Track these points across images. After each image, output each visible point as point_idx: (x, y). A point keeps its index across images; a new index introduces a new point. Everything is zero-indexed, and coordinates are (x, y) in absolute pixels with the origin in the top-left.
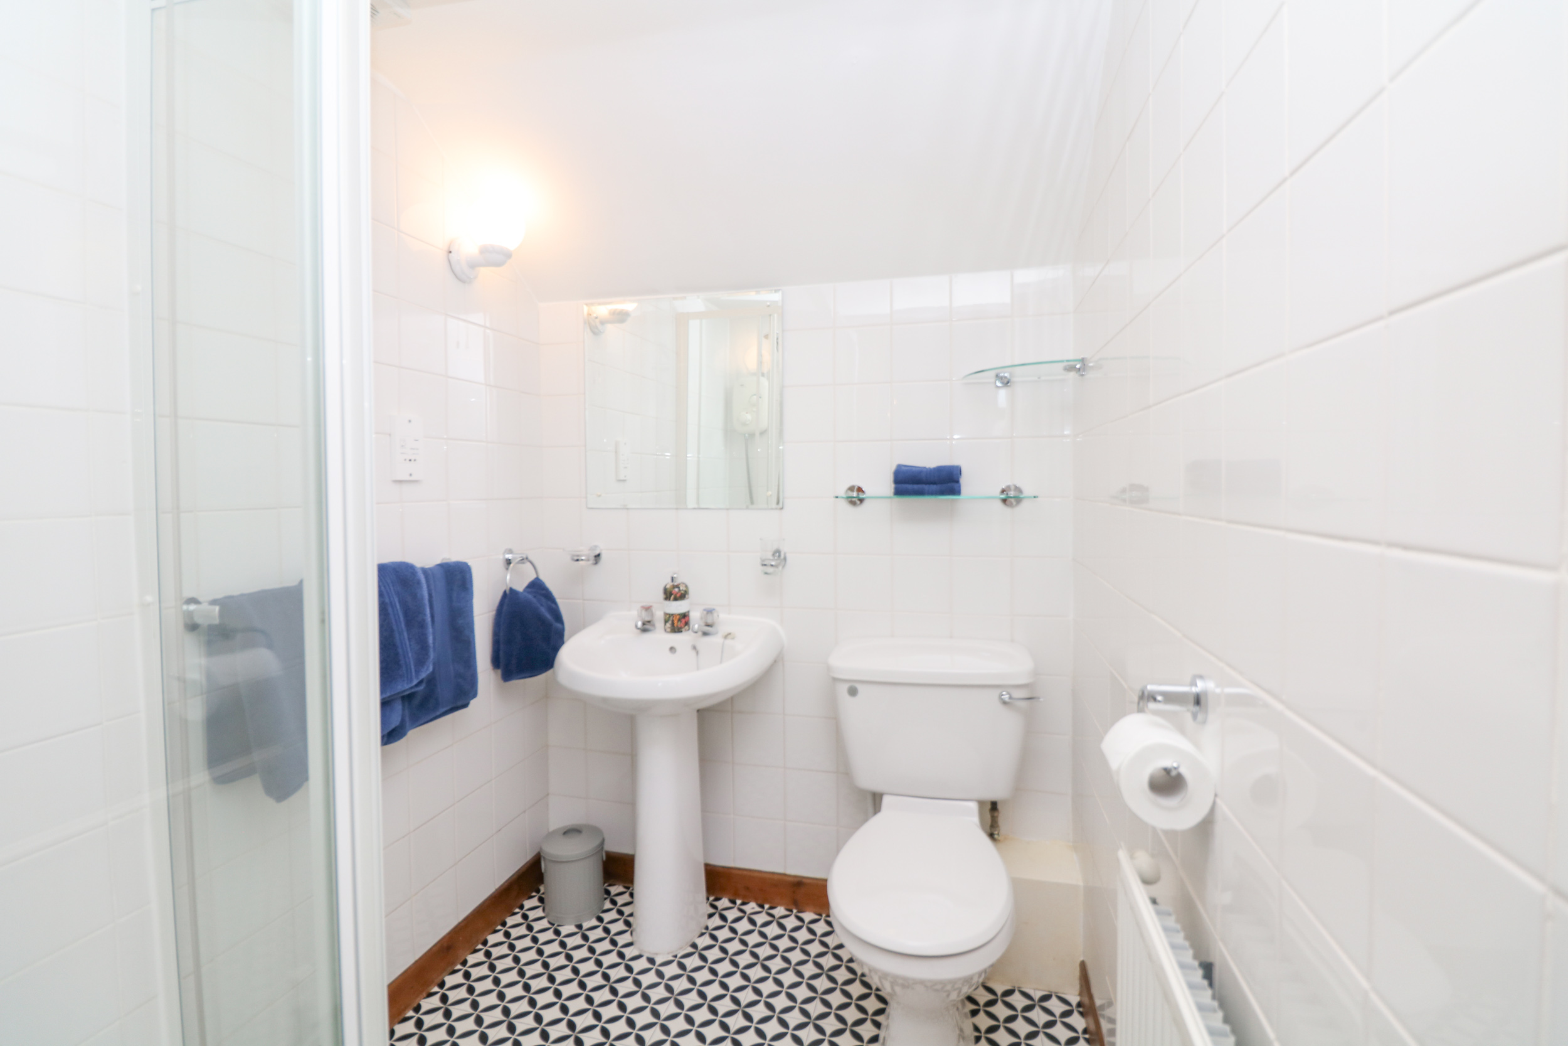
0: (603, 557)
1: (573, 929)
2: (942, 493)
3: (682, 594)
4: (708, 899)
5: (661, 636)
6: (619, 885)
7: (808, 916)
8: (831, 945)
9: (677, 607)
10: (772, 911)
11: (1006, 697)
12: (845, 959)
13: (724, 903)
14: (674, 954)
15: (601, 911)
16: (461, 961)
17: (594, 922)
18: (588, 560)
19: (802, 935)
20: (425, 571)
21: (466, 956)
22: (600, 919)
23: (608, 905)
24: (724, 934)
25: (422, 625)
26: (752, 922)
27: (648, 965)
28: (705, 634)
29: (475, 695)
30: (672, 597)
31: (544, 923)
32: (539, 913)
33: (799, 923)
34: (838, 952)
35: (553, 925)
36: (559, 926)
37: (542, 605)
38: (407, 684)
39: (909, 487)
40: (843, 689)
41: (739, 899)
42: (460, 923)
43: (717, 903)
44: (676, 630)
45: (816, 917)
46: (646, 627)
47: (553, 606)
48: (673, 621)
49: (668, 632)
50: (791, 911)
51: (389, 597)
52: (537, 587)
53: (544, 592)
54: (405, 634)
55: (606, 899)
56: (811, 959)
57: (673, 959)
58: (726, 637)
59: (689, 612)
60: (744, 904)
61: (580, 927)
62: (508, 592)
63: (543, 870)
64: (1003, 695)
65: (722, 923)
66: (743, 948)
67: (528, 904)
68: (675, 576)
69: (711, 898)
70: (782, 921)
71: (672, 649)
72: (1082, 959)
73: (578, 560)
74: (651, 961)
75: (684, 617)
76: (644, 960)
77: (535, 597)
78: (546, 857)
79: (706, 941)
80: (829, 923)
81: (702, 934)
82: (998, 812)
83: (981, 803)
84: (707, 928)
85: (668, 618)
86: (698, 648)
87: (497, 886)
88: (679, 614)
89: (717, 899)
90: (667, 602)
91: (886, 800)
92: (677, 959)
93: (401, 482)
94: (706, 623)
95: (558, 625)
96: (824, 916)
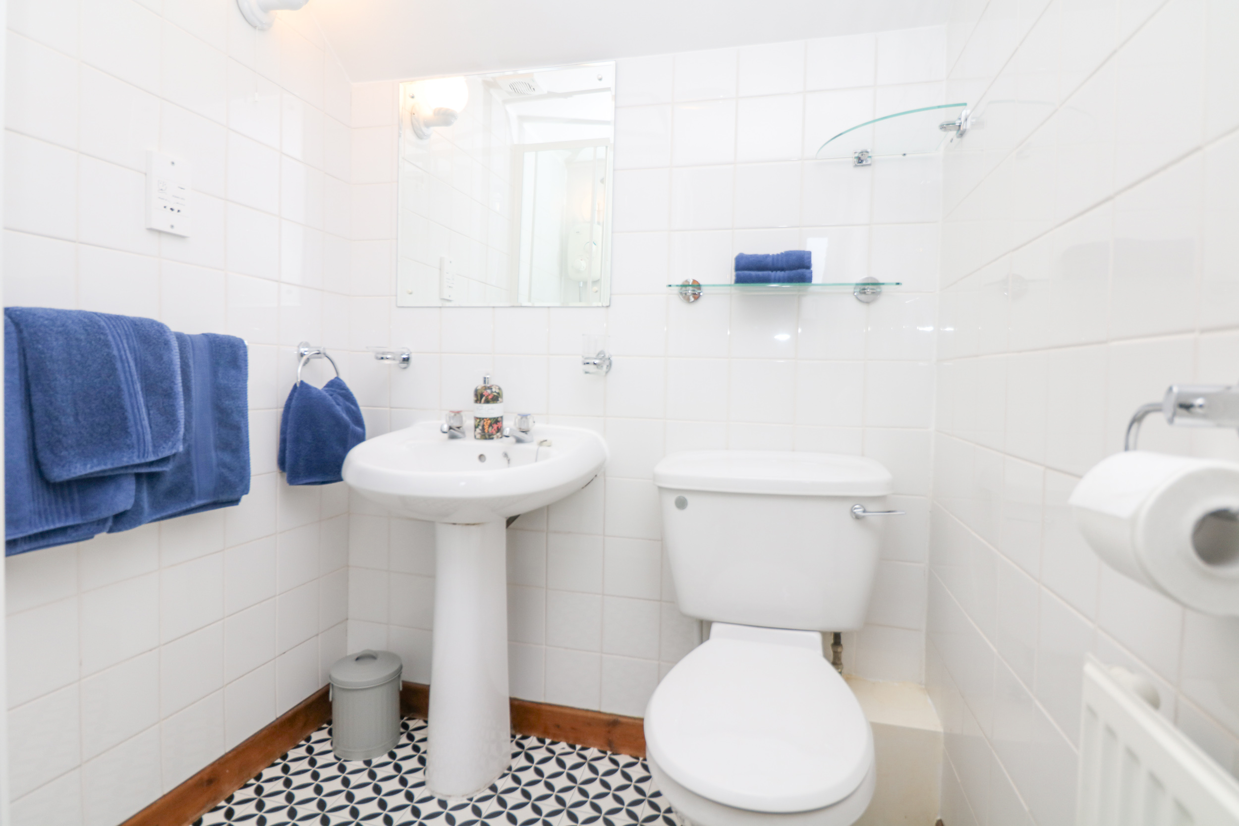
0: (413, 361)
1: (360, 765)
2: (790, 280)
3: (494, 396)
4: (513, 736)
5: (471, 444)
6: (420, 719)
7: (623, 759)
8: (649, 792)
9: (489, 411)
10: (583, 753)
11: (859, 511)
12: (663, 808)
13: (532, 741)
14: (469, 797)
15: (395, 746)
16: (227, 797)
17: (386, 758)
18: (394, 359)
19: (616, 780)
20: (180, 337)
21: (234, 791)
22: (392, 755)
23: (404, 740)
24: (528, 776)
25: (169, 394)
26: (561, 763)
27: (439, 809)
28: (519, 441)
29: (246, 491)
30: (484, 399)
31: (330, 758)
32: (326, 746)
33: (612, 767)
34: (654, 800)
35: (339, 759)
36: (345, 761)
37: (339, 405)
38: (139, 457)
39: (754, 273)
40: (671, 500)
41: (548, 738)
42: (227, 754)
43: (523, 742)
44: (487, 437)
45: (633, 760)
46: (454, 433)
47: (353, 407)
48: (483, 426)
49: (478, 439)
50: (605, 753)
51: (119, 350)
52: (337, 387)
53: (343, 391)
54: (141, 400)
55: (402, 733)
56: (625, 807)
57: (467, 802)
58: (541, 443)
59: (502, 417)
60: (553, 743)
61: (368, 763)
62: (298, 385)
63: (330, 699)
64: (855, 509)
65: (527, 764)
66: (548, 792)
67: (316, 736)
68: (488, 376)
69: (518, 736)
70: (595, 763)
71: (481, 457)
72: (939, 818)
73: (382, 358)
74: (443, 804)
75: (496, 422)
76: (434, 802)
77: (331, 395)
78: (335, 685)
79: (508, 783)
80: (645, 767)
81: (504, 775)
82: (842, 648)
83: (824, 634)
84: (510, 769)
85: (479, 420)
86: (510, 455)
87: (279, 715)
88: (490, 419)
89: (524, 737)
90: (478, 405)
91: (715, 628)
92: (472, 803)
93: (160, 232)
94: (520, 429)
95: (359, 429)
96: (641, 759)
